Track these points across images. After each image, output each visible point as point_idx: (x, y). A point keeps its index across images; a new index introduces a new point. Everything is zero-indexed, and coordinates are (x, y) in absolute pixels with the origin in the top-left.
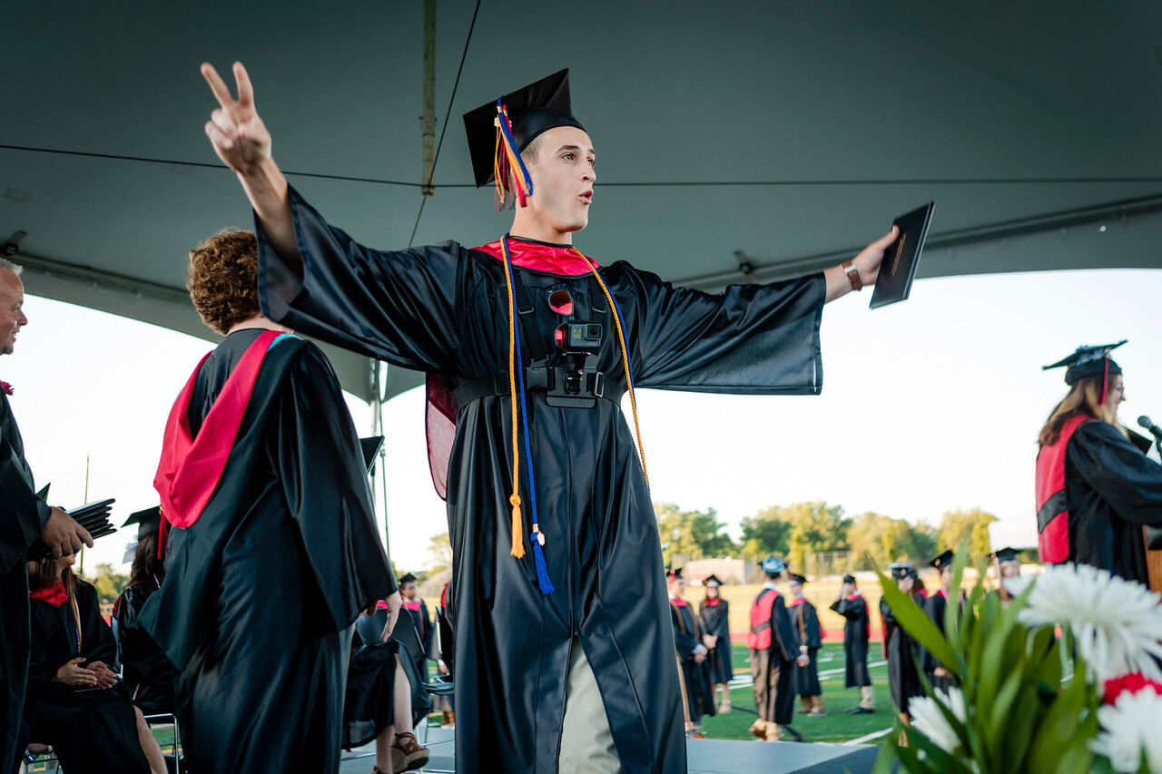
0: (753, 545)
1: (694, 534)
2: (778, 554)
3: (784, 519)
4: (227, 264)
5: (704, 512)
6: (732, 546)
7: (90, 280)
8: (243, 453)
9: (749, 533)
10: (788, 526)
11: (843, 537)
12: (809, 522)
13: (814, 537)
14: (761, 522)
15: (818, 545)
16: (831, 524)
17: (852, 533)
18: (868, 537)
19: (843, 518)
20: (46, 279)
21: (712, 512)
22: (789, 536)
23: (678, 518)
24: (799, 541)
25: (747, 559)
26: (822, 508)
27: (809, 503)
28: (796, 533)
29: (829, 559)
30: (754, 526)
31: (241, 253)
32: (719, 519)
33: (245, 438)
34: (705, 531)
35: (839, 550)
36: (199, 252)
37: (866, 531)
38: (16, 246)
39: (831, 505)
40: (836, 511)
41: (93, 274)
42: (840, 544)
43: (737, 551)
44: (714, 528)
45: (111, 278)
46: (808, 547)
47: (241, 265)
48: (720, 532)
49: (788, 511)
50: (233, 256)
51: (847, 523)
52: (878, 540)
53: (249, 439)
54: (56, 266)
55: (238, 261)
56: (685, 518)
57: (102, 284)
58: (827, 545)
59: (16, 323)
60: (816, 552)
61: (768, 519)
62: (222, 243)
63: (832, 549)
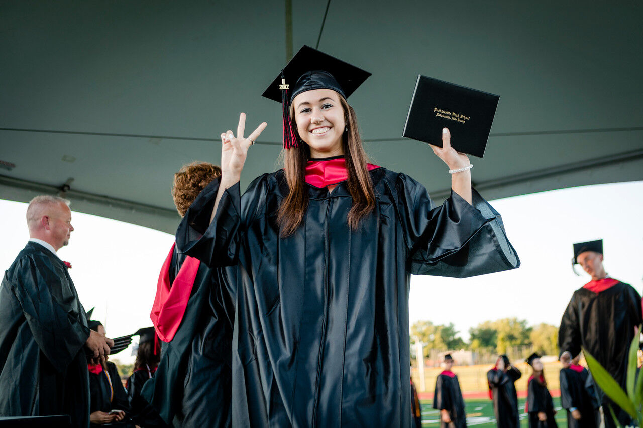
0: (476, 343)
1: (442, 337)
2: (491, 348)
3: (493, 328)
4: (194, 185)
5: (447, 325)
6: (464, 344)
7: (107, 203)
8: (195, 303)
9: (474, 337)
10: (495, 332)
11: (527, 337)
12: (508, 329)
13: (511, 338)
14: (480, 330)
15: (514, 342)
16: (521, 330)
17: (533, 335)
18: (543, 337)
19: (528, 326)
20: (85, 204)
21: (452, 325)
22: (497, 338)
23: (432, 329)
24: (503, 340)
25: (473, 351)
26: (515, 322)
27: (508, 319)
28: (501, 335)
29: (520, 350)
30: (476, 332)
31: (202, 179)
32: (456, 329)
33: (196, 294)
34: (449, 335)
35: (526, 345)
36: (180, 174)
37: (541, 333)
38: (68, 186)
39: (520, 319)
40: (523, 323)
41: (109, 200)
42: (526, 341)
43: (467, 347)
44: (453, 334)
45: (118, 202)
46: (508, 343)
47: (201, 186)
48: (457, 336)
49: (495, 323)
50: (197, 180)
51: (530, 330)
52: (549, 339)
53: (198, 295)
54: (90, 197)
55: (200, 184)
56: (436, 328)
57: (114, 205)
58: (519, 342)
59: (69, 230)
60: (513, 346)
61: (485, 328)
62: (193, 170)
63: (522, 344)
